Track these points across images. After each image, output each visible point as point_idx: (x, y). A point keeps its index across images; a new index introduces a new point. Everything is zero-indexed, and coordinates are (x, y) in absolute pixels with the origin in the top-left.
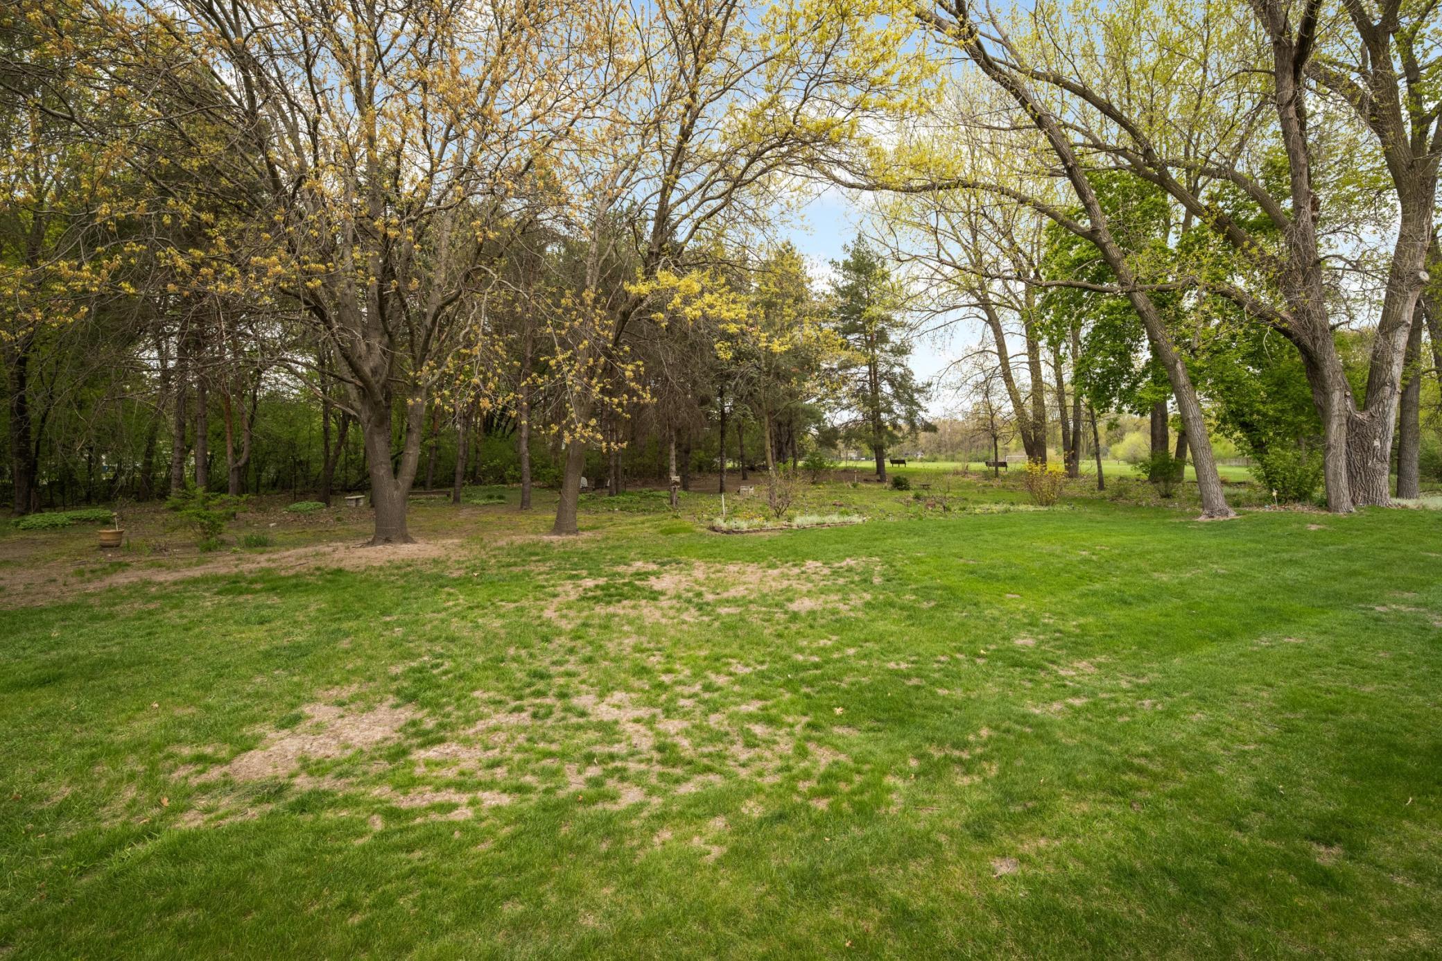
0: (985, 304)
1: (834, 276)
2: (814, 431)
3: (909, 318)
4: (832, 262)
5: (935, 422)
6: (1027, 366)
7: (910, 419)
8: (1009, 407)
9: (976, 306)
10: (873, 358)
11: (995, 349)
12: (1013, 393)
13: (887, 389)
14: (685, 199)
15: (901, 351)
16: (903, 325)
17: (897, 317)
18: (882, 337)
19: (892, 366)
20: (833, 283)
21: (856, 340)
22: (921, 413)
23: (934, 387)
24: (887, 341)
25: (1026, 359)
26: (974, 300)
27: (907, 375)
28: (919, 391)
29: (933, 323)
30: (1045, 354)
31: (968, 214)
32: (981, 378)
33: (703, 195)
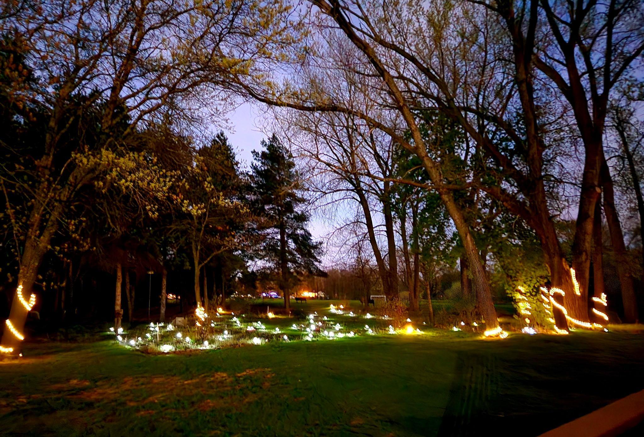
0: (358, 190)
1: (255, 162)
2: (240, 275)
3: (306, 195)
4: (254, 152)
5: (326, 270)
6: (385, 234)
7: (308, 266)
8: (373, 261)
9: (352, 190)
10: (282, 223)
11: (364, 220)
12: (377, 252)
13: (292, 245)
14: (134, 95)
15: (303, 218)
16: (303, 200)
17: (299, 194)
18: (289, 208)
19: (296, 229)
20: (255, 168)
21: (270, 209)
22: (316, 263)
23: (324, 245)
24: (292, 211)
25: (384, 228)
26: (351, 187)
27: (307, 236)
28: (315, 247)
29: (323, 201)
30: (396, 226)
31: (347, 128)
32: (356, 240)
33: (147, 95)
